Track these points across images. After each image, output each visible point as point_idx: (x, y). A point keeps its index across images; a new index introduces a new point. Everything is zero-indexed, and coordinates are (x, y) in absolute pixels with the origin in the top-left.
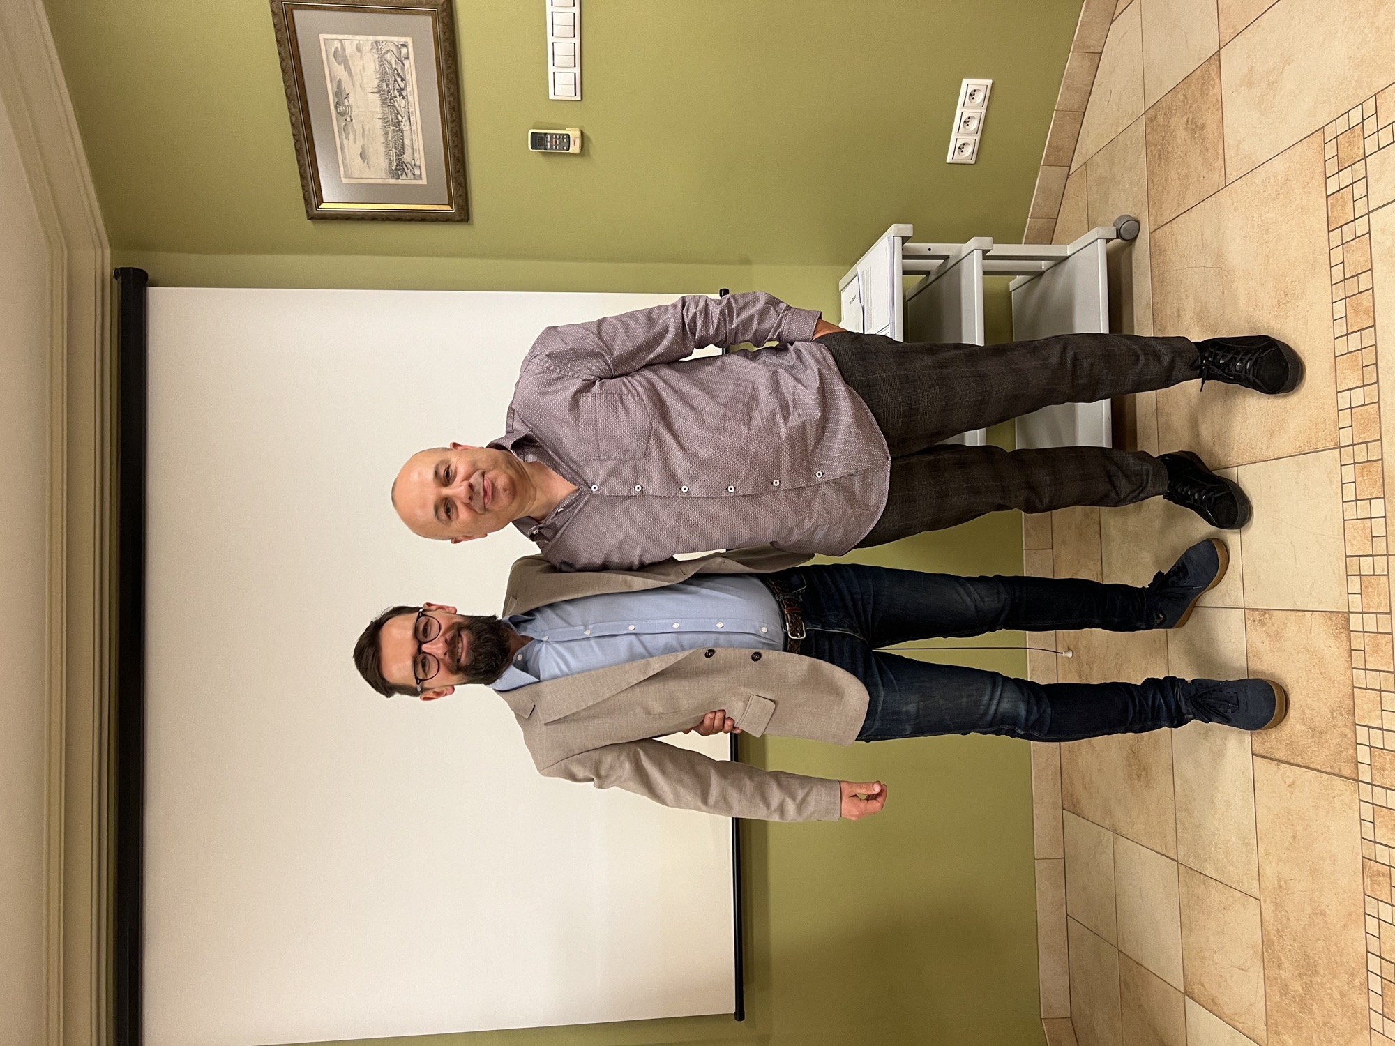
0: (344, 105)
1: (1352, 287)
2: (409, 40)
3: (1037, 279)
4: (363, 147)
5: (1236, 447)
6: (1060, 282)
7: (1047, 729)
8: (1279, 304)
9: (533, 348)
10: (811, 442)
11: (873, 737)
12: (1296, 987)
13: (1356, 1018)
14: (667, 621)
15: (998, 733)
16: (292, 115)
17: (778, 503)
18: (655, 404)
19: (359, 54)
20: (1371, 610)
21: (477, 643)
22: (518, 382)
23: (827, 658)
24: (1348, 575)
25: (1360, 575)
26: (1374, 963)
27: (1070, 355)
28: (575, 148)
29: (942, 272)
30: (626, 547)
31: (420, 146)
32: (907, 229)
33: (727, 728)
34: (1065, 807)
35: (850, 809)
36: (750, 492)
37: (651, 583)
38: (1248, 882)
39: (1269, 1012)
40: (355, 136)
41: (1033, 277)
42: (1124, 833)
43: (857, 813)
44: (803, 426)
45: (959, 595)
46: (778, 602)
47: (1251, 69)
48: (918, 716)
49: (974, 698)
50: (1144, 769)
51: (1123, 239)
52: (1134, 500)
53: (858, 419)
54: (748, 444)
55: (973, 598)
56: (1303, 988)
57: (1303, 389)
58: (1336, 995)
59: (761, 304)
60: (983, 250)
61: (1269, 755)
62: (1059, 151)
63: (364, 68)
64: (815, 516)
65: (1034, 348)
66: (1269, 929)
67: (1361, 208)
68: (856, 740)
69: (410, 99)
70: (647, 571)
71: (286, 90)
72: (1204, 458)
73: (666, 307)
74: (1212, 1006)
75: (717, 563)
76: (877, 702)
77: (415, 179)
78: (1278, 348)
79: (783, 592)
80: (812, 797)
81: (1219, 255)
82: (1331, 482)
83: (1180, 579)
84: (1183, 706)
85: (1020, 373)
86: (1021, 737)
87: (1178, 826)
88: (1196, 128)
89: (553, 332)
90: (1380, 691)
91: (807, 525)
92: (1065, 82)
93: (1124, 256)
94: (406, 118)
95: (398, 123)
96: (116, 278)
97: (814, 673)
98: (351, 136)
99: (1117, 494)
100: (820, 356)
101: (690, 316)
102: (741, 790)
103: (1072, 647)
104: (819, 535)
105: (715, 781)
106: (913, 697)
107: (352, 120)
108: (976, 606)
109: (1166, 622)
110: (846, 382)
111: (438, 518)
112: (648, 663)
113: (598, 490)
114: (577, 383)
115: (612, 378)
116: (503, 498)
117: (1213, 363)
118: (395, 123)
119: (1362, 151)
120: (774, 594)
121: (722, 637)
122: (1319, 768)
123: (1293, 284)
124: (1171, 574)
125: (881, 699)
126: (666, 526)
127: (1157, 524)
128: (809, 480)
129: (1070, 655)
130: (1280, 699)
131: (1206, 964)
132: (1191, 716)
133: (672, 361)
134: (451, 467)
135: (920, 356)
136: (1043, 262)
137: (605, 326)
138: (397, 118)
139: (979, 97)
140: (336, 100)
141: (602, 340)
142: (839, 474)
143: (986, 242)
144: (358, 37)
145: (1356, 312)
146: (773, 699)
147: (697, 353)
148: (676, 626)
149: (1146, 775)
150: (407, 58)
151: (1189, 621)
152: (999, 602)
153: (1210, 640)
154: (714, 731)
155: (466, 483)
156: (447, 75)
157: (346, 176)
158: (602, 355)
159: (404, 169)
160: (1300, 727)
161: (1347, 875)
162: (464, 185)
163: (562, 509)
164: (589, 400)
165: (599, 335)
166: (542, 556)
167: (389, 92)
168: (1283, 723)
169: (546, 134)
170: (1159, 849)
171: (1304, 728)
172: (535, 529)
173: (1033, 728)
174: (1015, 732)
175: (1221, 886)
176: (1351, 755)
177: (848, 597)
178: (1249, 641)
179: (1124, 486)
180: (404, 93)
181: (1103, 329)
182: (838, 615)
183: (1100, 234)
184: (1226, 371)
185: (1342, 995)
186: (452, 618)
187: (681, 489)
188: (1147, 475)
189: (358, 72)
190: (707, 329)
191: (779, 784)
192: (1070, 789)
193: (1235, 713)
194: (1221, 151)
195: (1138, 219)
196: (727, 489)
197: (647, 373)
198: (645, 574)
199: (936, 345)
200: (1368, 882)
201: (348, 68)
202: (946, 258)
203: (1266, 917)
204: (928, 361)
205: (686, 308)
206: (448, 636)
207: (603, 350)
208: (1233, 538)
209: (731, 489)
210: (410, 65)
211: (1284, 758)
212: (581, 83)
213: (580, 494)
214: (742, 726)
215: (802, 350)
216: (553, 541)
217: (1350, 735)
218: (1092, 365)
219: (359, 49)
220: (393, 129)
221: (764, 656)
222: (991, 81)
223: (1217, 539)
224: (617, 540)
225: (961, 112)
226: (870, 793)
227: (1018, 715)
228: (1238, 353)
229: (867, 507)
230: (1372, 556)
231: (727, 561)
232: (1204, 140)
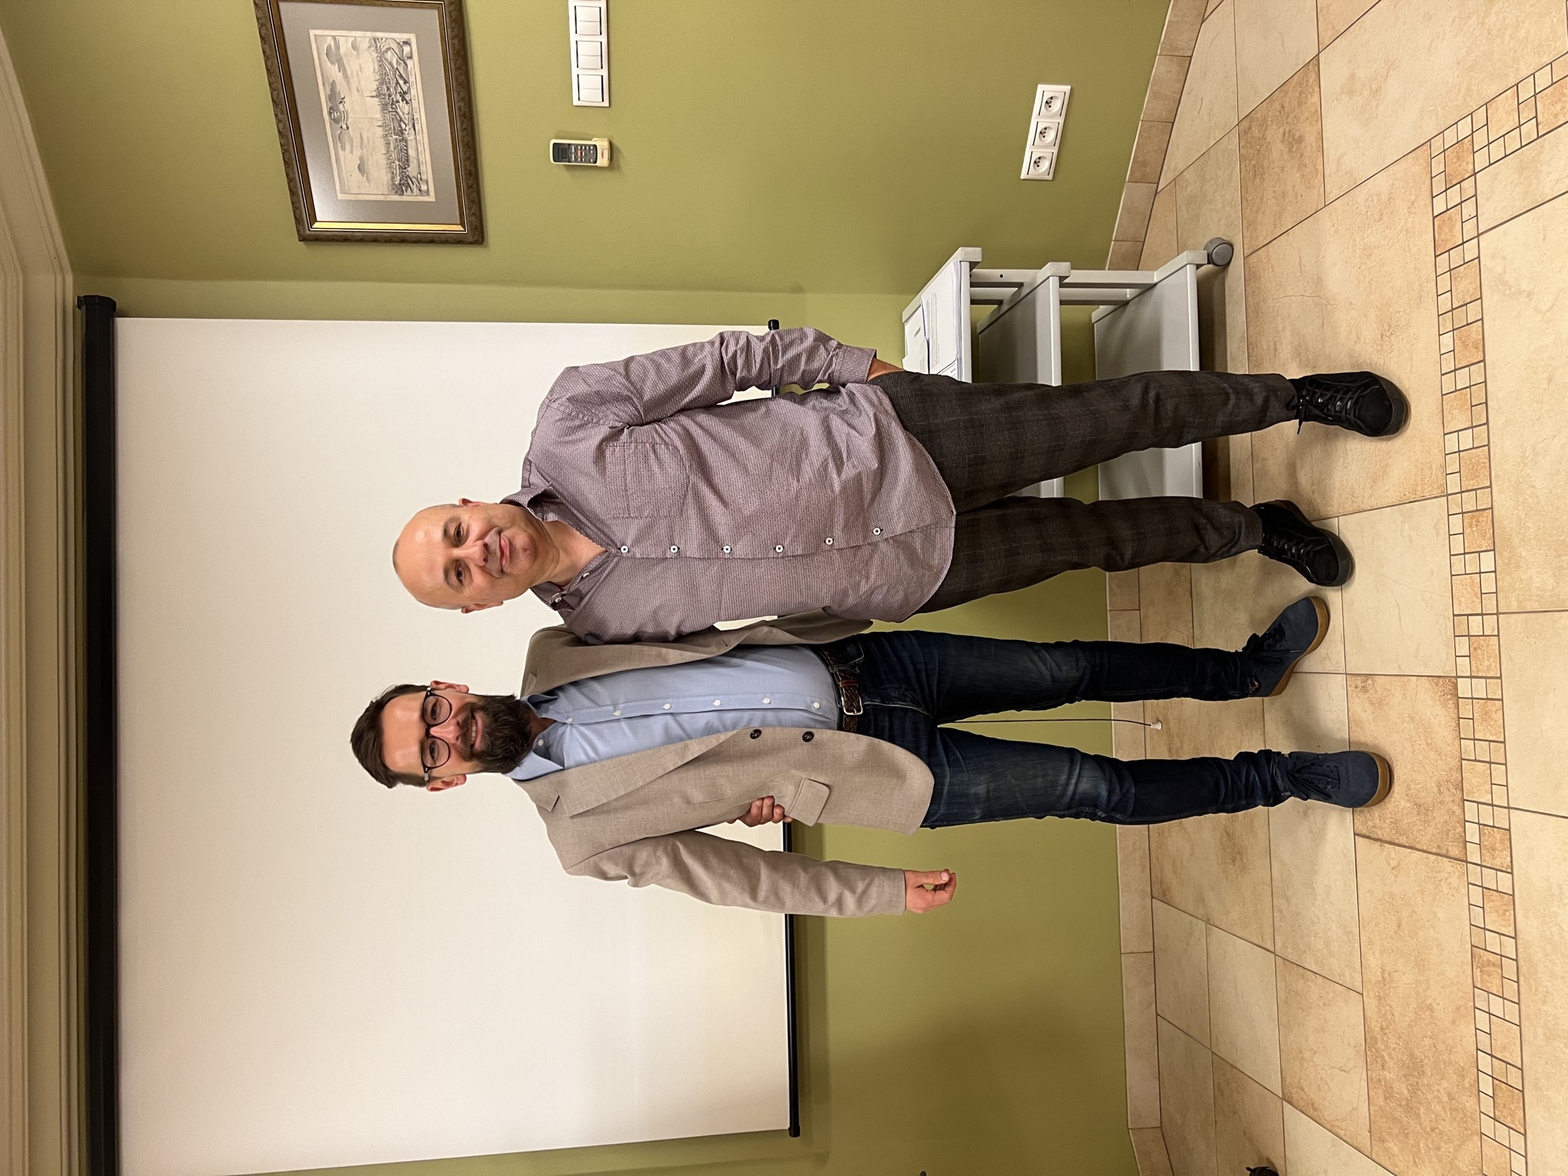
0: (338, 110)
1: (1460, 317)
2: (412, 38)
3: (1121, 309)
4: (361, 158)
5: (1336, 496)
6: (1147, 311)
7: (1131, 809)
8: (1382, 337)
9: (552, 391)
10: (868, 496)
11: (938, 823)
12: (1402, 1089)
13: (1465, 1122)
14: (707, 697)
15: (1077, 816)
16: (279, 121)
17: (832, 564)
18: (691, 454)
19: (355, 53)
20: (1480, 675)
21: (493, 726)
22: (535, 430)
23: (886, 736)
24: (1455, 636)
25: (1469, 636)
26: (1485, 1062)
27: (1152, 394)
28: (603, 161)
29: (1016, 302)
30: (661, 614)
31: (426, 157)
32: (975, 253)
33: (776, 816)
34: (1154, 894)
35: (915, 901)
36: (800, 552)
37: (689, 656)
38: (1350, 974)
39: (1372, 1118)
40: (352, 145)
41: (1117, 306)
42: (1217, 923)
43: (923, 905)
44: (858, 478)
45: (1033, 661)
46: (832, 675)
47: (1352, 76)
48: (988, 799)
49: (1049, 778)
50: (1239, 853)
51: (1215, 264)
52: (1226, 555)
53: (918, 468)
54: (797, 497)
55: (1049, 667)
56: (1409, 1090)
57: (1409, 431)
58: (1445, 1099)
59: (809, 341)
60: (1060, 277)
61: (1372, 835)
62: (1145, 167)
63: (361, 68)
64: (873, 576)
65: (1114, 388)
66: (1372, 1026)
67: (1470, 230)
68: (921, 826)
69: (415, 104)
70: (684, 643)
71: (272, 93)
72: (1303, 508)
73: (703, 344)
74: (1311, 1112)
75: (763, 632)
76: (943, 784)
77: (421, 195)
78: (1381, 386)
79: (837, 663)
80: (874, 890)
81: (1319, 282)
82: (1438, 534)
83: (1276, 642)
84: (1279, 782)
85: (1097, 415)
86: (1103, 820)
87: (1275, 915)
88: (1294, 142)
89: (574, 373)
90: (1490, 763)
91: (864, 588)
92: (1151, 90)
93: (1217, 284)
94: (411, 125)
95: (402, 132)
96: (79, 308)
97: (872, 751)
98: (348, 146)
99: (1207, 549)
100: (875, 399)
101: (730, 355)
102: (794, 883)
103: (1161, 718)
104: (878, 597)
105: (765, 874)
106: (983, 778)
107: (348, 128)
108: (1052, 676)
109: (1261, 690)
110: (905, 427)
111: (448, 583)
112: (686, 746)
113: (628, 551)
114: (604, 431)
115: (642, 425)
116: (523, 561)
117: (1310, 402)
118: (397, 131)
119: (1471, 167)
120: (827, 665)
121: (770, 715)
122: (1425, 848)
123: (1397, 314)
124: (1267, 637)
125: (947, 780)
126: (706, 590)
127: (1252, 581)
128: (865, 538)
129: (1159, 727)
130: (1383, 772)
131: (1306, 1065)
132: (1289, 793)
133: (709, 405)
134: (463, 525)
135: (987, 397)
136: (1128, 290)
137: (633, 366)
138: (400, 126)
139: (1057, 105)
140: (330, 105)
141: (630, 382)
142: (899, 529)
143: (1063, 267)
144: (353, 33)
145: (1465, 345)
146: (827, 783)
147: (738, 396)
148: (717, 703)
149: (1242, 859)
150: (411, 57)
151: (1288, 686)
152: (1078, 670)
153: (1309, 708)
154: (762, 821)
155: (480, 543)
156: (456, 77)
157: (343, 192)
158: (631, 398)
159: (408, 184)
160: (1403, 803)
161: (1454, 965)
162: (477, 201)
163: (588, 574)
164: (617, 450)
165: (627, 376)
166: (565, 626)
167: (390, 96)
168: (1387, 800)
169: (569, 145)
170: (1255, 940)
171: (1409, 805)
172: (557, 597)
173: (1114, 809)
174: (1095, 814)
175: (1320, 980)
176: (1459, 834)
177: (910, 668)
178: (1351, 710)
179: (1213, 539)
180: (407, 97)
181: (1193, 366)
182: (900, 688)
183: (1190, 259)
184: (1325, 411)
185: (1451, 1097)
186: (464, 698)
187: (722, 549)
188: (1240, 527)
189: (355, 72)
190: (749, 370)
191: (837, 876)
192: (1159, 875)
193: (1336, 789)
194: (1320, 167)
195: (1233, 243)
196: (775, 549)
197: (684, 419)
198: (682, 645)
199: (1004, 386)
200: (1477, 972)
201: (342, 68)
202: (1020, 285)
203: (1369, 1013)
204: (997, 403)
205: (724, 345)
206: (460, 718)
207: (632, 393)
208: (1333, 596)
209: (779, 549)
210: (413, 65)
211: (1388, 839)
212: (609, 87)
213: (608, 557)
214: (793, 815)
215: (856, 393)
216: (578, 610)
217: (1458, 811)
218: (1176, 408)
219: (355, 47)
220: (396, 139)
221: (816, 736)
222: (1069, 87)
223: (1316, 598)
224: (650, 608)
225: (1036, 121)
226: (937, 883)
227: (1098, 796)
228: (1337, 391)
229: (930, 567)
230: (1482, 614)
231: (775, 630)
232: (1302, 155)
